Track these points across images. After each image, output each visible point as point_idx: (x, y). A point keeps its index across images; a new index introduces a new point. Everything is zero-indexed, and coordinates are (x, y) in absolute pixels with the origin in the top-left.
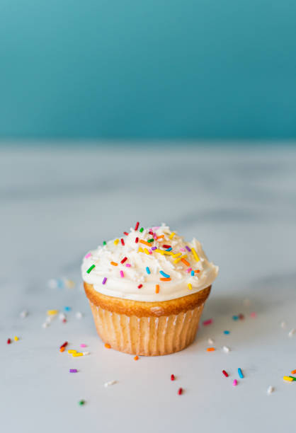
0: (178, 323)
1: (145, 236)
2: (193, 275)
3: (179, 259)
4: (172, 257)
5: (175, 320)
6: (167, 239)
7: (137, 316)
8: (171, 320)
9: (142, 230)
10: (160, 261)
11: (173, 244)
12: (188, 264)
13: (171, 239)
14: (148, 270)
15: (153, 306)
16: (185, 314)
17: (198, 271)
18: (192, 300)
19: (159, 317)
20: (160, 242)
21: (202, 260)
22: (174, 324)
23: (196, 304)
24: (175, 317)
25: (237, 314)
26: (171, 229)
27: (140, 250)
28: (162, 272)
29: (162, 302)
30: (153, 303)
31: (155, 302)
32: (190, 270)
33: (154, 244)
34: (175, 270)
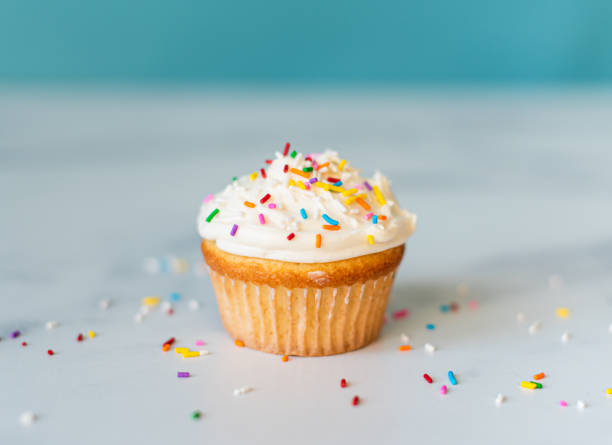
0: (351, 302)
1: (299, 164)
2: (376, 222)
3: (352, 198)
4: (342, 195)
5: (348, 295)
6: (334, 169)
7: (286, 286)
8: (341, 294)
9: (294, 155)
10: (323, 200)
11: (344, 177)
12: (368, 207)
13: (341, 170)
14: (304, 214)
15: (312, 270)
16: (364, 286)
17: (384, 218)
18: (376, 262)
19: (321, 287)
20: (323, 174)
21: (391, 203)
22: (346, 301)
23: (380, 270)
24: (348, 290)
25: (447, 303)
26: (341, 157)
27: (291, 182)
28: (326, 217)
29: (326, 264)
30: (311, 264)
31: (315, 264)
32: (371, 216)
33: (314, 175)
34: (346, 213)
